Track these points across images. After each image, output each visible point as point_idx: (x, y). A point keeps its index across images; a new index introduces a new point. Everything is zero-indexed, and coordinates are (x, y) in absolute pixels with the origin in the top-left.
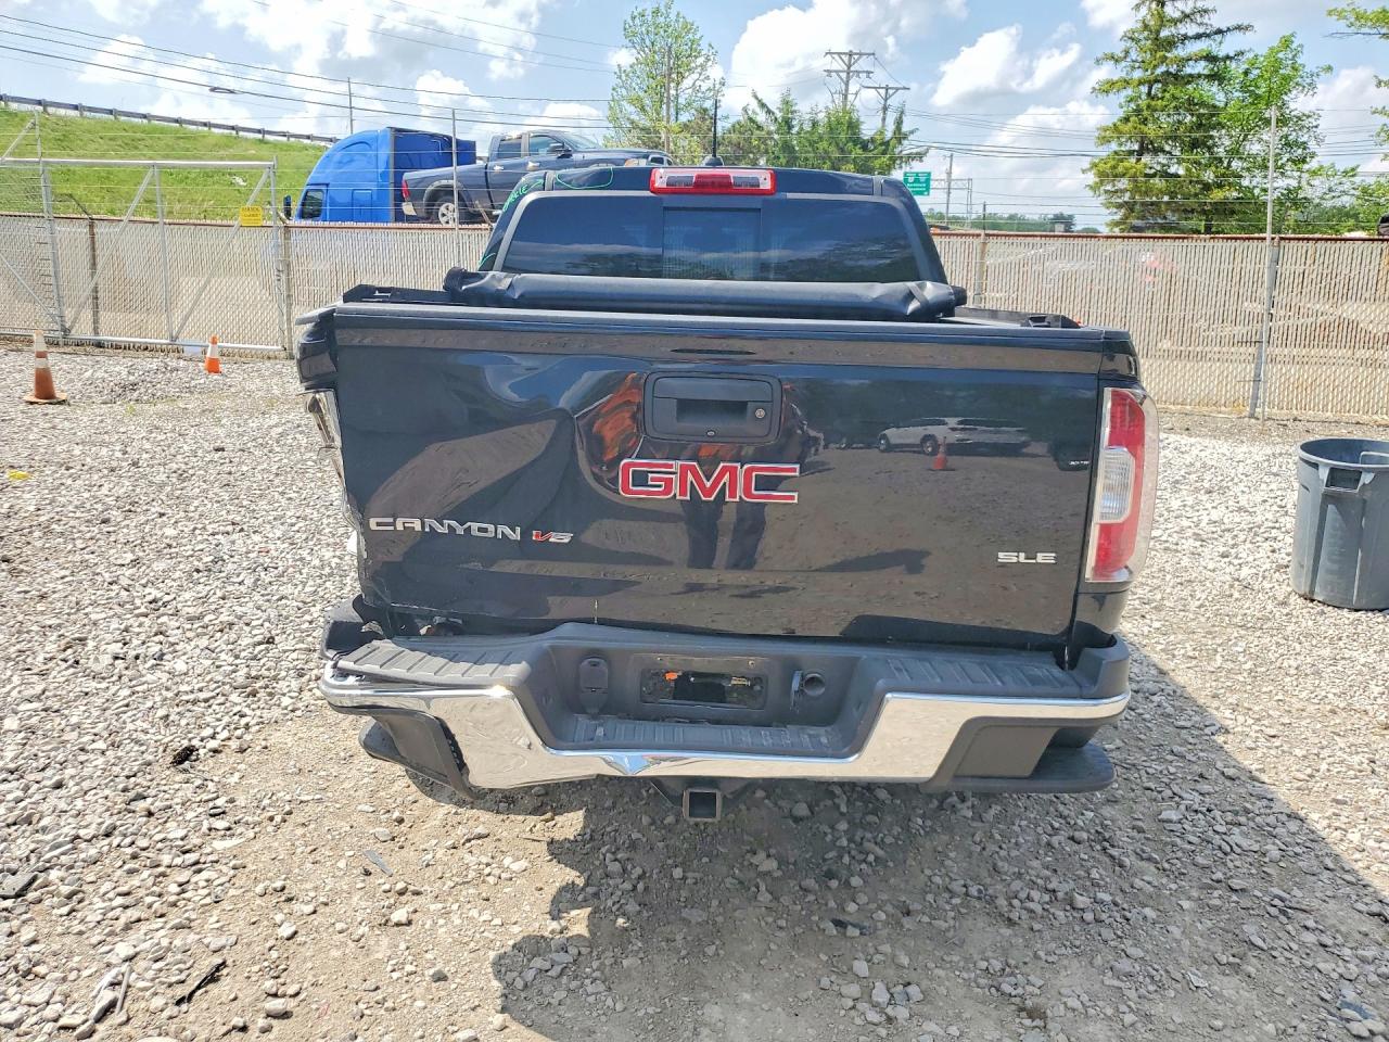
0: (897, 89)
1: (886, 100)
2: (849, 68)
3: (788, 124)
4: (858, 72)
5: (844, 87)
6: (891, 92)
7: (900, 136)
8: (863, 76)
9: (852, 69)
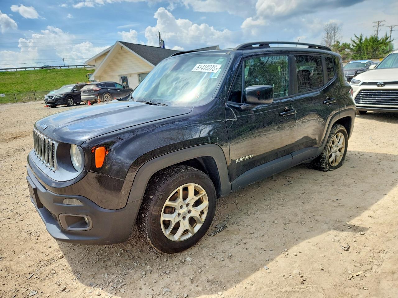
0: (394, 26)
1: (392, 29)
2: (379, 24)
3: (361, 39)
4: (380, 25)
5: (377, 29)
6: (393, 27)
7: (387, 39)
8: (382, 26)
9: (379, 25)
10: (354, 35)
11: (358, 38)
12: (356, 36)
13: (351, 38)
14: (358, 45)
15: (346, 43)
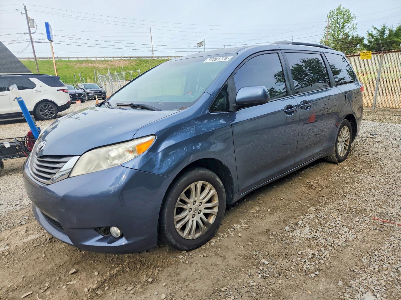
10: (373, 27)
11: (378, 30)
12: (375, 28)
13: (368, 31)
14: (377, 40)
15: (357, 37)
